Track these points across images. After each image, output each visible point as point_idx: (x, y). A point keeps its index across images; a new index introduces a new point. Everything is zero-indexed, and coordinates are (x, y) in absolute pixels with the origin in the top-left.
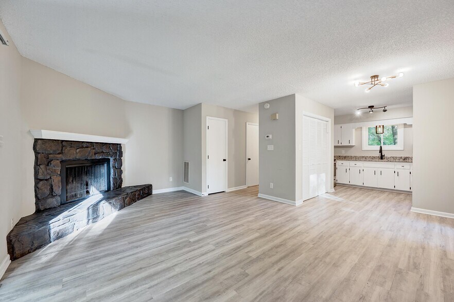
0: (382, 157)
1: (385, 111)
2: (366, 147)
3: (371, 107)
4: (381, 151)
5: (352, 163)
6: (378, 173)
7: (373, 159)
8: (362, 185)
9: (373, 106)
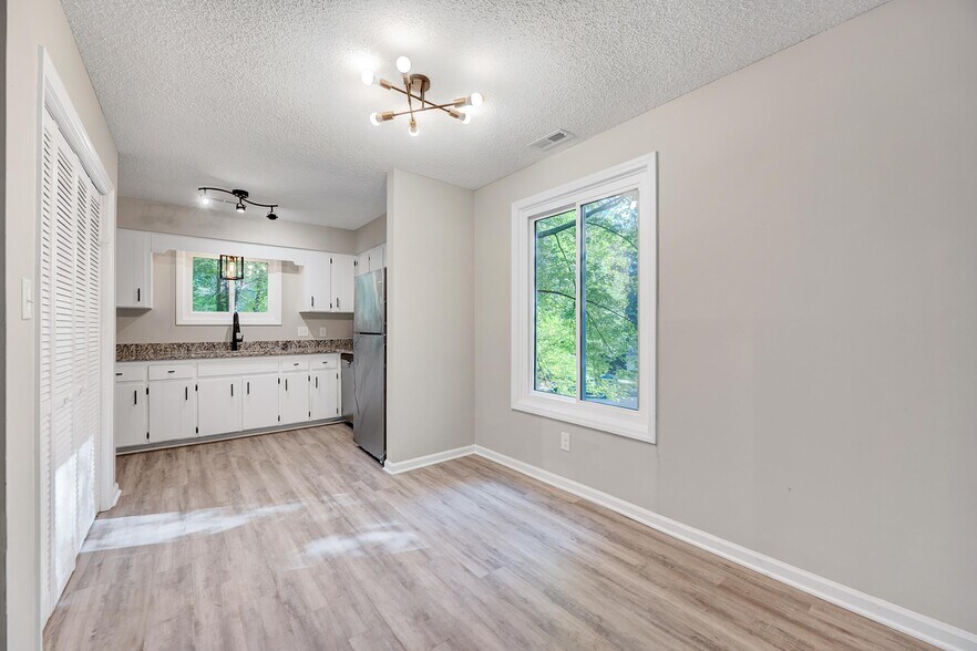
0: (235, 344)
1: (272, 217)
2: (188, 315)
3: (242, 194)
4: (236, 328)
5: (159, 369)
6: (240, 390)
7: (209, 350)
8: (195, 436)
9: (246, 194)
